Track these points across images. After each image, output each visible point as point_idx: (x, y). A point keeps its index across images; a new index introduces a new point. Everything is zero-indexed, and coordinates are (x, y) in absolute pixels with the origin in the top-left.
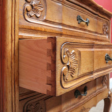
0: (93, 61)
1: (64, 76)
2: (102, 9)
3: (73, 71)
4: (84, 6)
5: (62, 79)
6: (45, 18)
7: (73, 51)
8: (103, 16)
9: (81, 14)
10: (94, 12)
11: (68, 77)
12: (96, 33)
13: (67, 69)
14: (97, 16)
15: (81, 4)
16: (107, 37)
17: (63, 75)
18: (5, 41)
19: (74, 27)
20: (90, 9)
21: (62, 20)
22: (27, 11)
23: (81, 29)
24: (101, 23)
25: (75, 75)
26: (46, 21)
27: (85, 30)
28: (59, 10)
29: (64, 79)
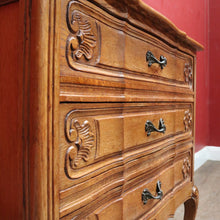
0: (122, 134)
1: (71, 160)
2: (184, 37)
3: (87, 152)
4: (157, 33)
5: (68, 165)
6: (98, 61)
7: (86, 122)
8: (184, 50)
9: (152, 49)
10: (172, 42)
11: (78, 162)
12: (174, 81)
13: (76, 149)
14: (175, 50)
15: (152, 31)
16: (191, 87)
17: (69, 159)
18: (38, 109)
19: (142, 74)
20: (166, 39)
21: (124, 62)
22: (72, 49)
23: (151, 76)
24: (182, 62)
25: (90, 158)
26: (99, 66)
27: (157, 77)
28: (121, 44)
29: (71, 166)
